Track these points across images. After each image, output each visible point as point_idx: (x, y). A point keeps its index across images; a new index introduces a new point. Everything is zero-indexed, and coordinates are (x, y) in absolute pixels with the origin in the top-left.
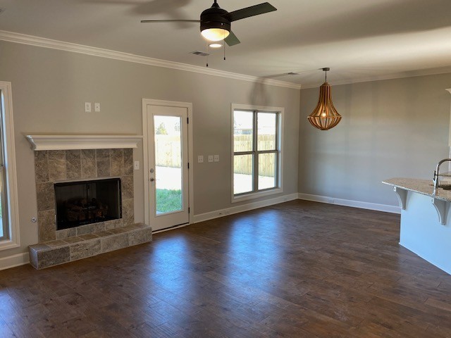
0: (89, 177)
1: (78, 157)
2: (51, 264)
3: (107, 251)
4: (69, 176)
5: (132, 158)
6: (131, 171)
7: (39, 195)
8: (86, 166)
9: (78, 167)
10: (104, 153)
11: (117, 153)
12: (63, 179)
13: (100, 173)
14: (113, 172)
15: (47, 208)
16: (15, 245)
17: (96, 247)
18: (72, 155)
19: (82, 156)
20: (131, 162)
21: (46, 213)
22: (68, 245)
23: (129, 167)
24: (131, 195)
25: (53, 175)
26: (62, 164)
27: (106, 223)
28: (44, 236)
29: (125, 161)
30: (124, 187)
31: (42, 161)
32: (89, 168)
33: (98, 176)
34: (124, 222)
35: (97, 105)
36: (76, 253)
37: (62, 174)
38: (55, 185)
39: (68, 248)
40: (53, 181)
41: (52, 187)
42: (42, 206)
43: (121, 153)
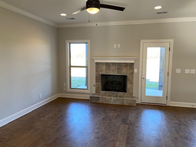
0: (114, 73)
1: (110, 65)
2: (94, 101)
3: (114, 103)
4: (106, 72)
5: (133, 67)
6: (133, 73)
7: (96, 77)
8: (113, 69)
9: (110, 69)
10: (120, 64)
11: (126, 65)
12: (104, 73)
13: (118, 72)
14: (124, 72)
15: (98, 82)
16: (88, 92)
17: (110, 100)
18: (108, 65)
19: (111, 65)
20: (133, 69)
21: (98, 84)
22: (100, 96)
23: (131, 71)
24: (132, 83)
25: (101, 71)
26: (104, 67)
27: (120, 93)
28: (97, 91)
29: (130, 69)
30: (128, 79)
31: (98, 66)
32: (114, 70)
33: (117, 73)
34: (128, 95)
35: (119, 45)
36: (102, 100)
37: (104, 71)
38: (101, 75)
39: (99, 97)
40: (101, 73)
41: (100, 76)
42: (97, 81)
43: (128, 65)
